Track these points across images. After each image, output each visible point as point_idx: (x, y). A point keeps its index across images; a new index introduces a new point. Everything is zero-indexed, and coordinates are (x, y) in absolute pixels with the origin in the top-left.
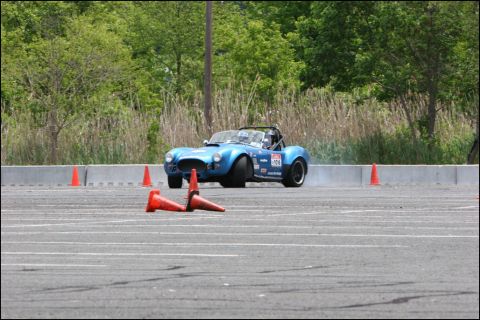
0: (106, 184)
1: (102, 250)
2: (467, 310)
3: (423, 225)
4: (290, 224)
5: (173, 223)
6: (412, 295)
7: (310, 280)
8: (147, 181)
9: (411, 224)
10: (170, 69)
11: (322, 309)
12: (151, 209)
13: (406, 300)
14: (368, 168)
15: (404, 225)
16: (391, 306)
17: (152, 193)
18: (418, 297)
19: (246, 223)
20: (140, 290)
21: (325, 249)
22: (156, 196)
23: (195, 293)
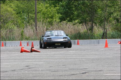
0: (10, 46)
1: (9, 62)
2: (100, 75)
3: (90, 54)
4: (57, 55)
5: (27, 55)
6: (87, 72)
7: (62, 69)
8: (21, 45)
9: (87, 54)
10: (26, 17)
11: (64, 75)
12: (22, 52)
13: (85, 73)
14: (76, 41)
15: (85, 55)
16: (81, 74)
17: (22, 48)
18: (89, 72)
19: (46, 55)
20: (18, 72)
21: (66, 61)
22: (23, 49)
23: (32, 72)
